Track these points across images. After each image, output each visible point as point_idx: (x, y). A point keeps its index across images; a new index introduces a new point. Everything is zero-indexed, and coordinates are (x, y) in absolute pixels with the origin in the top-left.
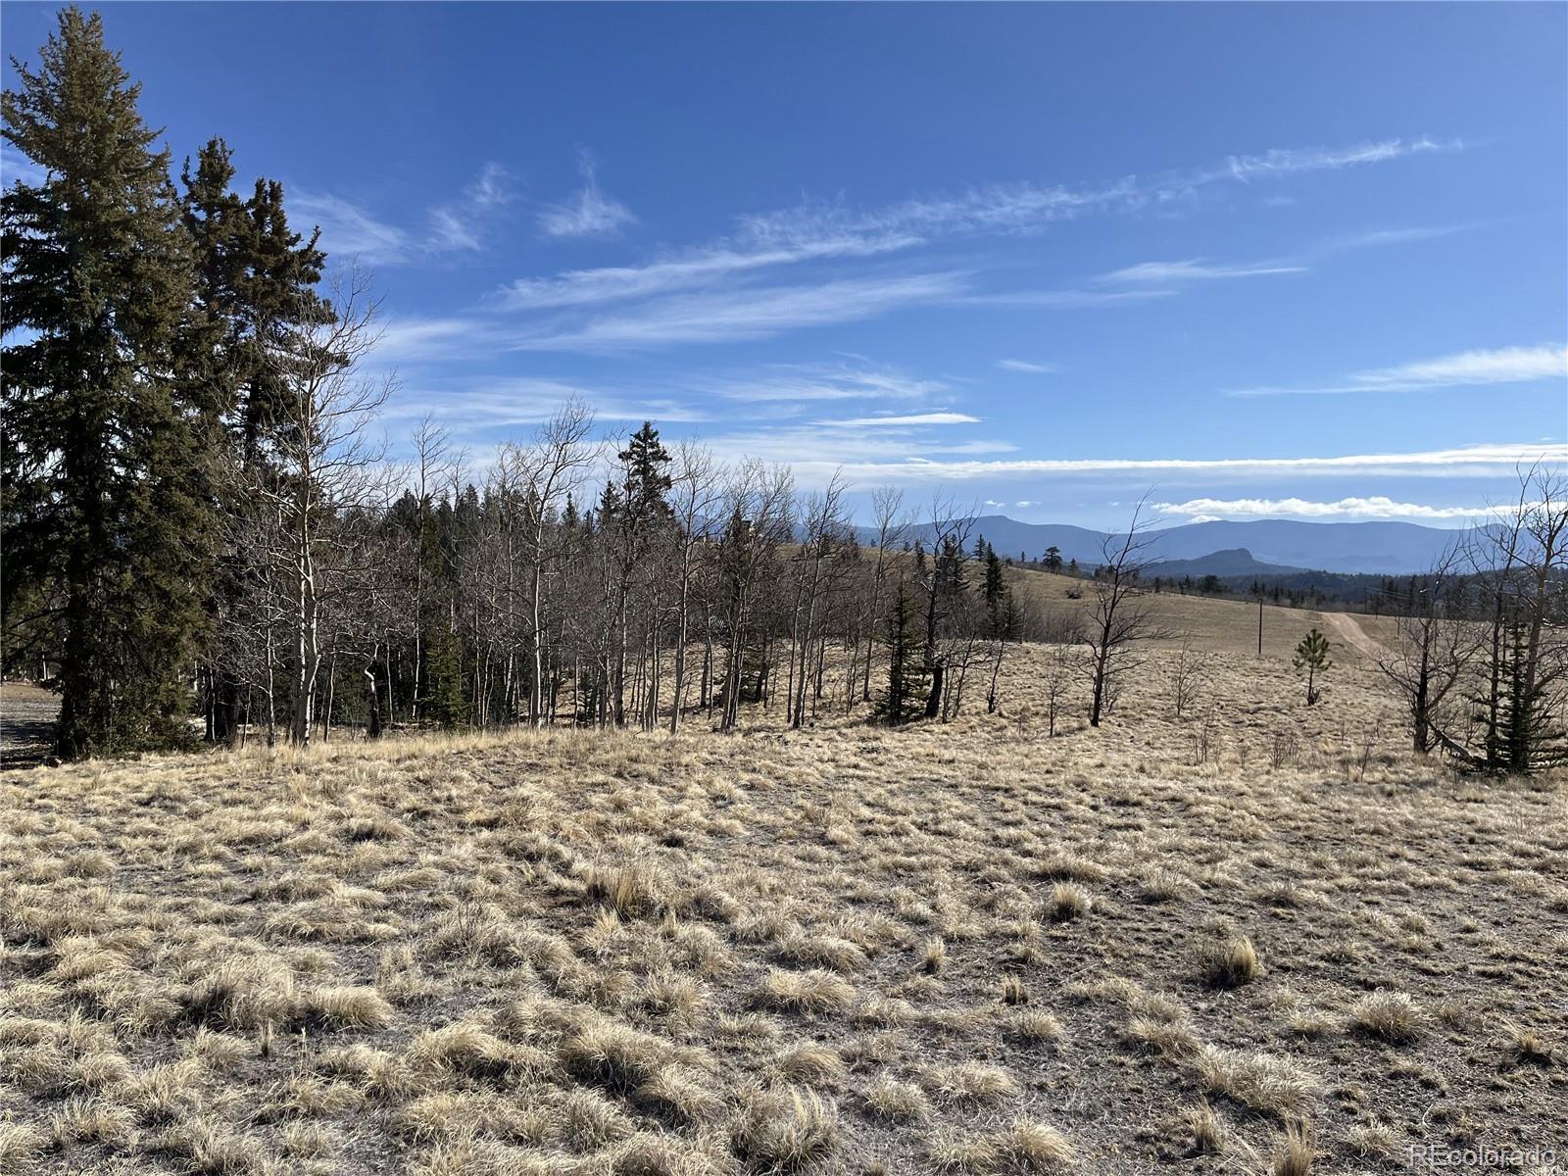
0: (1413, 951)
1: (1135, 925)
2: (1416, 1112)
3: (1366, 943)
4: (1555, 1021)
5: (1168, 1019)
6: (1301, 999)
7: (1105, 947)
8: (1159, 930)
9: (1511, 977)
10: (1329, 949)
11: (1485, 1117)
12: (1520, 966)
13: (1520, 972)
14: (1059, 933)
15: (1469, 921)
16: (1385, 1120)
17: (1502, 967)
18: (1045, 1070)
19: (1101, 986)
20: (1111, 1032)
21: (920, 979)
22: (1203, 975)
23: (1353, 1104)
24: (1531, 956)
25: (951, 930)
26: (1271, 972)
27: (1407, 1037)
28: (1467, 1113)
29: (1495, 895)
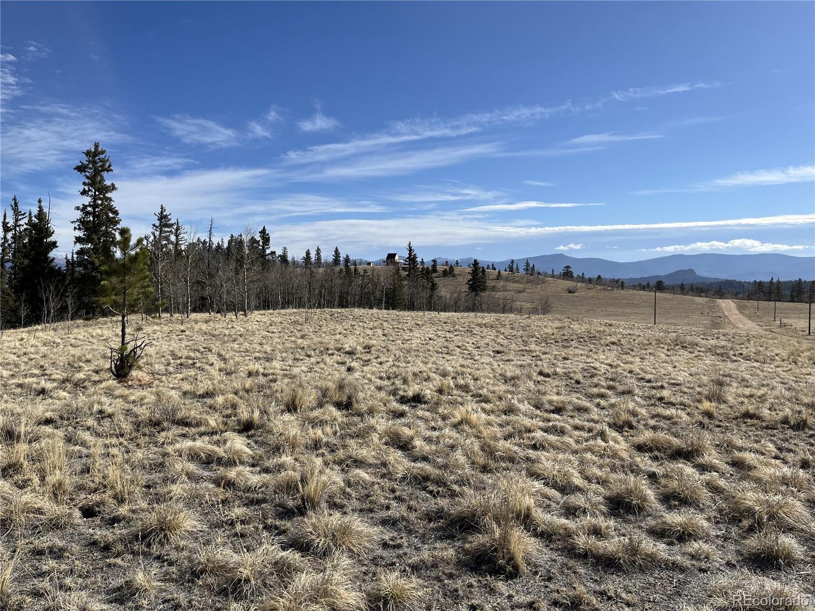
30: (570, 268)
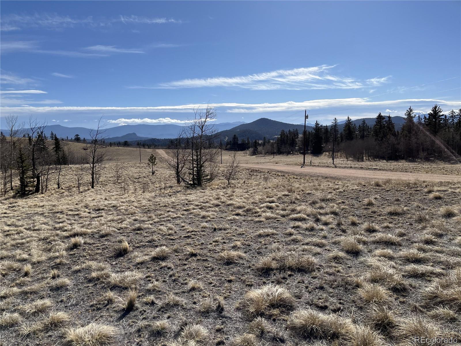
0: (169, 235)
1: (97, 245)
2: (165, 276)
3: (159, 235)
4: (199, 245)
5: (103, 270)
6: (140, 254)
7: (87, 253)
8: (104, 245)
9: (191, 236)
10: (149, 239)
11: (181, 273)
12: (193, 233)
13: (193, 235)
14: (72, 253)
15: (183, 224)
16: (157, 280)
17: (189, 234)
18: (64, 295)
19: (84, 266)
20: (86, 278)
21: (22, 279)
22: (115, 254)
23: (150, 278)
24: (196, 230)
25: (34, 260)
26: (134, 249)
27: (165, 257)
28: (178, 273)
29: (190, 217)
30: (79, 135)
